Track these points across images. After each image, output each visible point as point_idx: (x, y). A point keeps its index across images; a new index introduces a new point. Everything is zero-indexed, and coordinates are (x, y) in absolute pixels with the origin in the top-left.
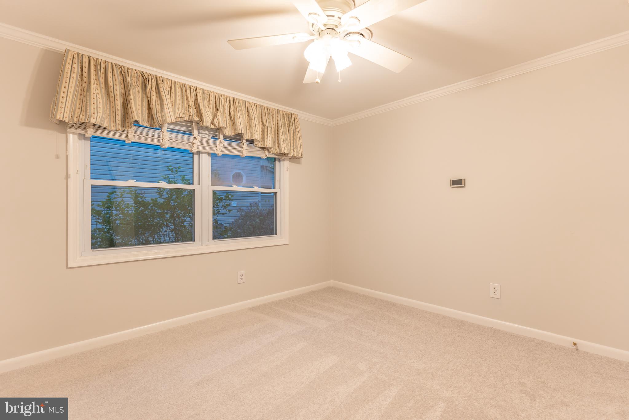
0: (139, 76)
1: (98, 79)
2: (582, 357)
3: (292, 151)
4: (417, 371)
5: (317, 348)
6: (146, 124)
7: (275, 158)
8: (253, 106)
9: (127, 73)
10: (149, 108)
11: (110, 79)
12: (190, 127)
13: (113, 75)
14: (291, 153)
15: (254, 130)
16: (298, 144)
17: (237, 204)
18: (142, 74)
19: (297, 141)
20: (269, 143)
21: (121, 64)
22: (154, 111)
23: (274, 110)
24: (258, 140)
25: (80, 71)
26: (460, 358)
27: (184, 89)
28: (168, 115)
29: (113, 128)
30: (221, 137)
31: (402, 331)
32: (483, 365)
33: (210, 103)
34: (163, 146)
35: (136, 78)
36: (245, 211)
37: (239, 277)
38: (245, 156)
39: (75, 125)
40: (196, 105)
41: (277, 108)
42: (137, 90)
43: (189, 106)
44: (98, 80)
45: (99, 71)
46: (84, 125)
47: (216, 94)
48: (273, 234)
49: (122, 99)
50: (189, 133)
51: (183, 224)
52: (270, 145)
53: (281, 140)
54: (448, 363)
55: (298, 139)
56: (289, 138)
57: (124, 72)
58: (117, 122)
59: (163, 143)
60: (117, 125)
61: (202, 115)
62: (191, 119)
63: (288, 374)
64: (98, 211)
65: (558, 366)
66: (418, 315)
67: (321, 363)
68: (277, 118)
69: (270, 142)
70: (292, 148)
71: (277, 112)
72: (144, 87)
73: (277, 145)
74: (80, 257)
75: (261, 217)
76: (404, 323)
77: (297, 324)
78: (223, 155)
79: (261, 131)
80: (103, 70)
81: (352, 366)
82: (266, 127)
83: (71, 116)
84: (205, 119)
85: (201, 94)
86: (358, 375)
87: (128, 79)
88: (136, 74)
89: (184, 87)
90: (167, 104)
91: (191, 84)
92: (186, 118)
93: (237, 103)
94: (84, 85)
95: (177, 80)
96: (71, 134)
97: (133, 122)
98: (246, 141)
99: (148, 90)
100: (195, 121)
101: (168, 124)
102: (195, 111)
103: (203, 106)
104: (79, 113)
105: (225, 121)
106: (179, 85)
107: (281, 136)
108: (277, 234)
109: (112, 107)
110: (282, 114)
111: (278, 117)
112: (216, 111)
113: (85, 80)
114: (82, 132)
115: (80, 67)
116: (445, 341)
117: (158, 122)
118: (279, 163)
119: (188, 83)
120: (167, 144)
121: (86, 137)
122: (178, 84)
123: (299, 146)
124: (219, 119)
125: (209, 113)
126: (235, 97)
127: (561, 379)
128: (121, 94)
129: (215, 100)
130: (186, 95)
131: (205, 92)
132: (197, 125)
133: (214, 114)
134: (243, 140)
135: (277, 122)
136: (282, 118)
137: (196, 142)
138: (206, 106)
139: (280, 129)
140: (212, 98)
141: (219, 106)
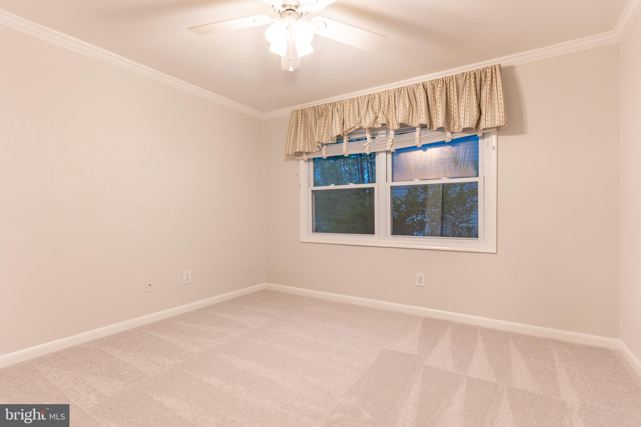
19: (495, 104)
123: (497, 110)
131: (371, 96)
132: (370, 128)
133: (378, 114)
134: (417, 128)
135: (457, 91)
136: (468, 81)
137: (367, 145)
138: (370, 109)
139: (462, 98)
140: (377, 99)
141: (382, 104)
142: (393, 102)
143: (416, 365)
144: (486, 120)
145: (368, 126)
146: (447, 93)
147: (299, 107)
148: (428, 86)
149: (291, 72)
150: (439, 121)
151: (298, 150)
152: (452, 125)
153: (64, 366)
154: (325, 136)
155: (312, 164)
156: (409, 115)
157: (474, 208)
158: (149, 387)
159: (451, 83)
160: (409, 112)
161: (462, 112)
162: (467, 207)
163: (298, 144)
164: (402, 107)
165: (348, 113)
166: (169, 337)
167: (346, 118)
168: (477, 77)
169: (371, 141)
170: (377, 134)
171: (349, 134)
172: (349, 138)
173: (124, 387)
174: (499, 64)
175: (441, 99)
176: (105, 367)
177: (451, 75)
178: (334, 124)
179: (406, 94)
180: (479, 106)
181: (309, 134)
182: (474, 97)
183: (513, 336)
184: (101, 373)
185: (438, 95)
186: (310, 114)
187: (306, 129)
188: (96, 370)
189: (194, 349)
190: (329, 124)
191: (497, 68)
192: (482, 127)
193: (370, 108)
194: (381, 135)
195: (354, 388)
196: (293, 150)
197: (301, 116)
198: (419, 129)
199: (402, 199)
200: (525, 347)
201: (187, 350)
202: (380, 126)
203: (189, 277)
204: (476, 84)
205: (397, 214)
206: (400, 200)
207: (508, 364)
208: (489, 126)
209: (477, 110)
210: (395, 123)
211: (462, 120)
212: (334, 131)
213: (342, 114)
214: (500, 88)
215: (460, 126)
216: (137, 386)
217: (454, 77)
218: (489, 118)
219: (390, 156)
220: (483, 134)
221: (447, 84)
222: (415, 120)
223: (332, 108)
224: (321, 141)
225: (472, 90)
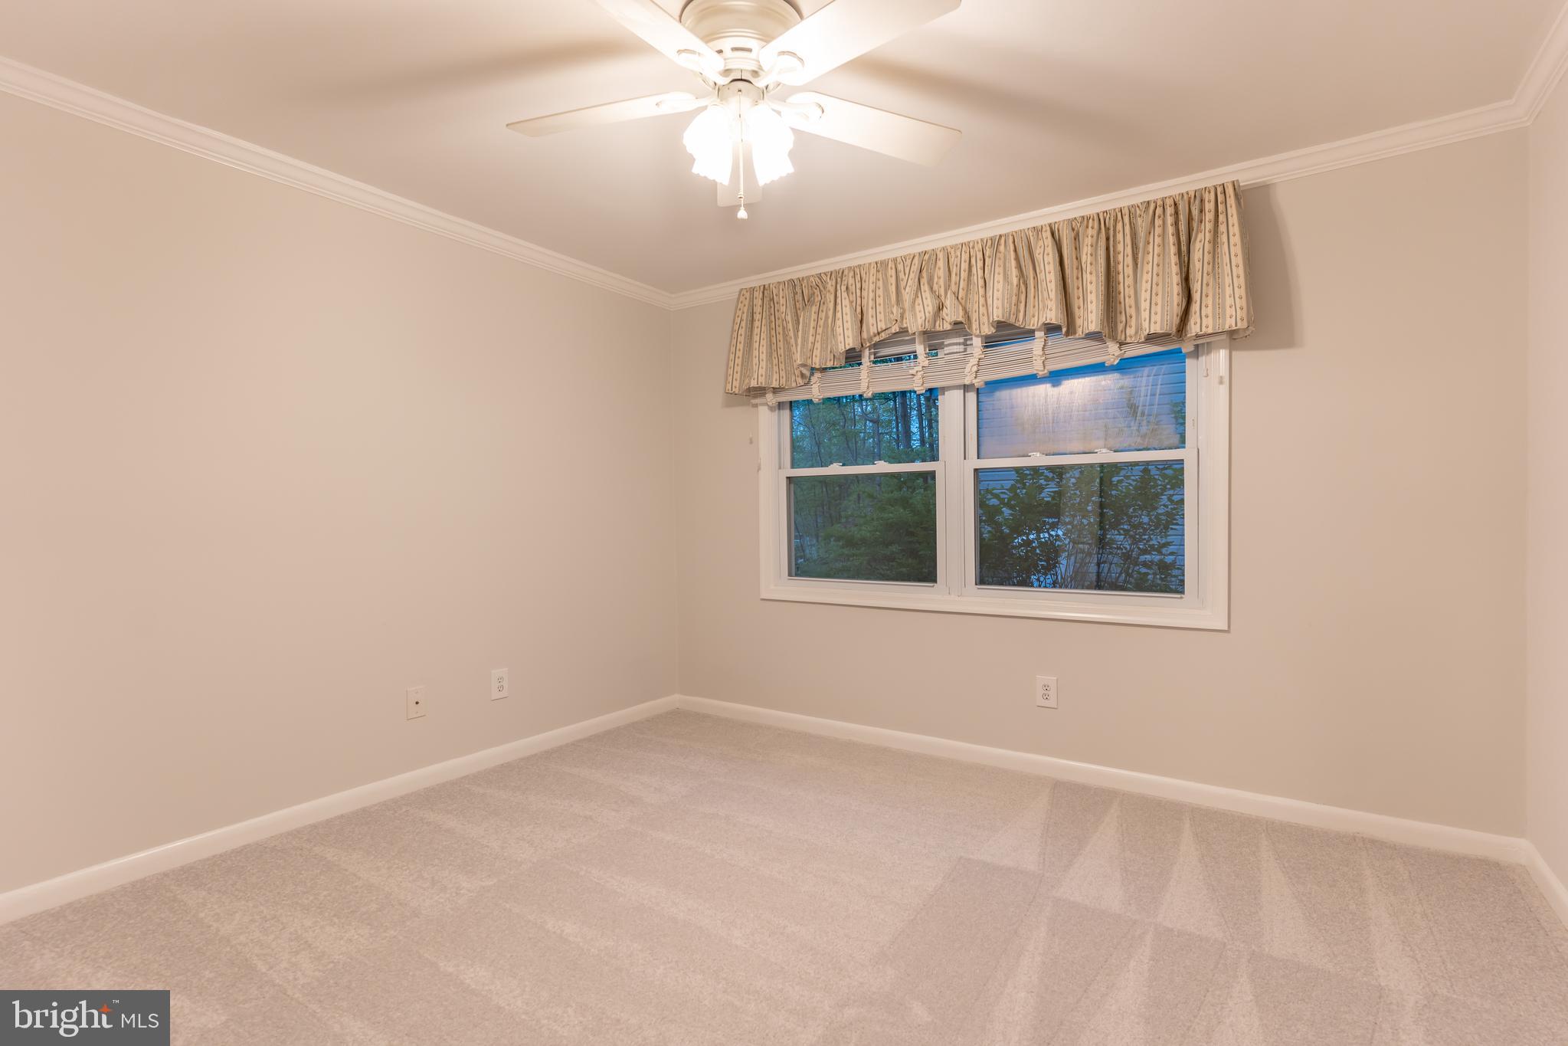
34: (865, 395)
131: (927, 257)
132: (924, 333)
133: (943, 298)
134: (1036, 333)
135: (1132, 244)
136: (1158, 222)
137: (917, 372)
138: (925, 287)
139: (1145, 263)
140: (941, 263)
141: (953, 275)
142: (979, 269)
143: (1034, 897)
144: (1203, 314)
145: (920, 327)
146: (1108, 249)
147: (755, 281)
148: (1063, 234)
149: (742, 220)
150: (1090, 317)
151: (754, 384)
152: (1120, 327)
153: (237, 890)
154: (819, 350)
155: (786, 413)
156: (1018, 301)
157: (1174, 518)
158: (427, 939)
159: (1119, 226)
160: (1018, 296)
161: (1144, 295)
162: (1158, 514)
163: (755, 368)
164: (1001, 282)
165: (871, 295)
166: (463, 825)
167: (867, 309)
168: (1181, 212)
169: (926, 363)
170: (941, 346)
171: (876, 345)
172: (875, 354)
173: (371, 940)
174: (1233, 182)
175: (1094, 263)
176: (325, 893)
177: (1117, 205)
178: (839, 323)
179: (1009, 252)
180: (1186, 280)
181: (781, 344)
182: (1174, 259)
183: (1267, 829)
184: (320, 908)
185: (1087, 254)
186: (783, 297)
187: (773, 332)
188: (307, 899)
189: (523, 854)
190: (828, 324)
191: (1230, 191)
192: (1193, 331)
193: (924, 285)
194: (952, 347)
195: (890, 948)
196: (742, 382)
197: (760, 302)
198: (1042, 334)
199: (1002, 496)
200: (1296, 855)
201: (505, 854)
202: (948, 327)
203: (505, 684)
204: (1178, 230)
205: (990, 529)
206: (996, 496)
207: (1253, 897)
208: (1210, 331)
209: (1180, 292)
210: (984, 319)
211: (1145, 315)
212: (841, 338)
213: (859, 299)
214: (1236, 239)
215: (1139, 328)
216: (401, 938)
217: (1126, 211)
218: (1209, 311)
219: (972, 397)
220: (1197, 346)
221: (1109, 229)
222: (1031, 314)
223: (834, 284)
224: (809, 362)
225: (1169, 243)
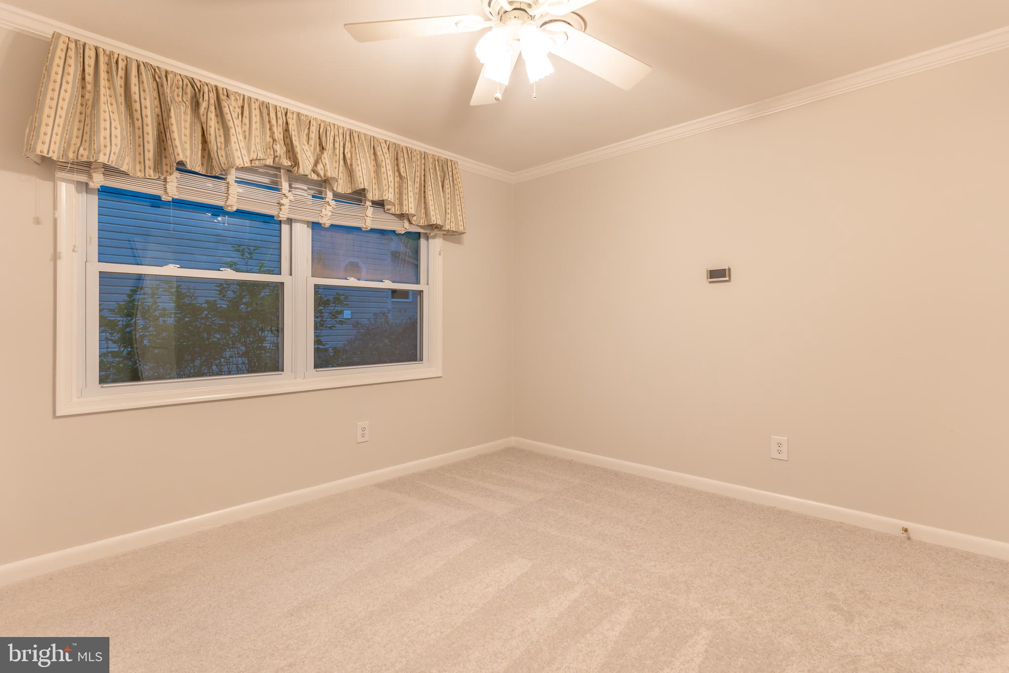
0: (187, 85)
1: (112, 86)
2: (917, 550)
3: (448, 222)
4: (661, 580)
5: (494, 547)
6: (198, 169)
7: (419, 233)
8: (383, 145)
9: (165, 79)
10: (205, 141)
11: (134, 89)
12: (276, 176)
13: (140, 82)
14: (447, 224)
15: (386, 185)
16: (458, 210)
17: (351, 315)
18: (192, 82)
19: (457, 205)
20: (410, 206)
21: (155, 64)
22: (213, 146)
23: (418, 152)
24: (392, 201)
25: (79, 72)
26: (728, 557)
27: (265, 111)
28: (237, 154)
29: (139, 174)
30: (330, 195)
31: (633, 516)
32: (767, 567)
33: (310, 136)
34: (229, 208)
35: (181, 89)
36: (366, 326)
37: (360, 432)
38: (369, 228)
39: (69, 165)
40: (285, 138)
41: (423, 150)
42: (183, 109)
43: (274, 140)
44: (112, 89)
45: (115, 73)
46: (87, 167)
47: (320, 122)
48: (416, 360)
49: (155, 124)
50: (274, 187)
51: (262, 344)
52: (412, 211)
53: (431, 203)
54: (711, 565)
55: (458, 203)
56: (443, 199)
57: (160, 78)
58: (147, 162)
59: (229, 203)
60: (147, 168)
61: (296, 157)
62: (278, 163)
63: (447, 591)
64: (110, 321)
65: (882, 565)
66: (657, 490)
67: (502, 571)
68: (423, 166)
69: (412, 205)
70: (448, 216)
71: (423, 156)
72: (196, 105)
73: (423, 211)
74: (79, 398)
75: (392, 336)
76: (635, 504)
77: (459, 508)
78: (332, 226)
79: (397, 188)
80: (121, 73)
81: (555, 574)
82: (405, 181)
83: (62, 149)
84: (302, 161)
85: (295, 120)
86: (565, 589)
87: (168, 90)
88: (181, 83)
89: (265, 107)
90: (235, 134)
91: (278, 104)
92: (270, 162)
93: (356, 139)
94: (87, 96)
95: (254, 96)
96: (62, 183)
97: (175, 165)
98: (371, 204)
99: (202, 110)
100: (285, 166)
101: (238, 169)
102: (285, 148)
103: (297, 141)
104: (78, 145)
105: (335, 168)
106: (257, 104)
107: (430, 196)
108: (422, 361)
109: (137, 137)
110: (431, 160)
111: (424, 164)
112: (320, 151)
113: (89, 87)
114: (83, 178)
115: (79, 65)
116: (702, 531)
117: (220, 166)
118: (426, 241)
119: (272, 102)
120: (236, 205)
121: (90, 187)
122: (255, 102)
123: (459, 213)
124: (326, 164)
125: (309, 154)
126: (353, 128)
127: (889, 586)
128: (155, 116)
129: (319, 132)
130: (269, 122)
133: (318, 156)
134: (366, 201)
155: (94, 195)
191: (456, 165)
204: (440, 175)
214: (461, 190)
